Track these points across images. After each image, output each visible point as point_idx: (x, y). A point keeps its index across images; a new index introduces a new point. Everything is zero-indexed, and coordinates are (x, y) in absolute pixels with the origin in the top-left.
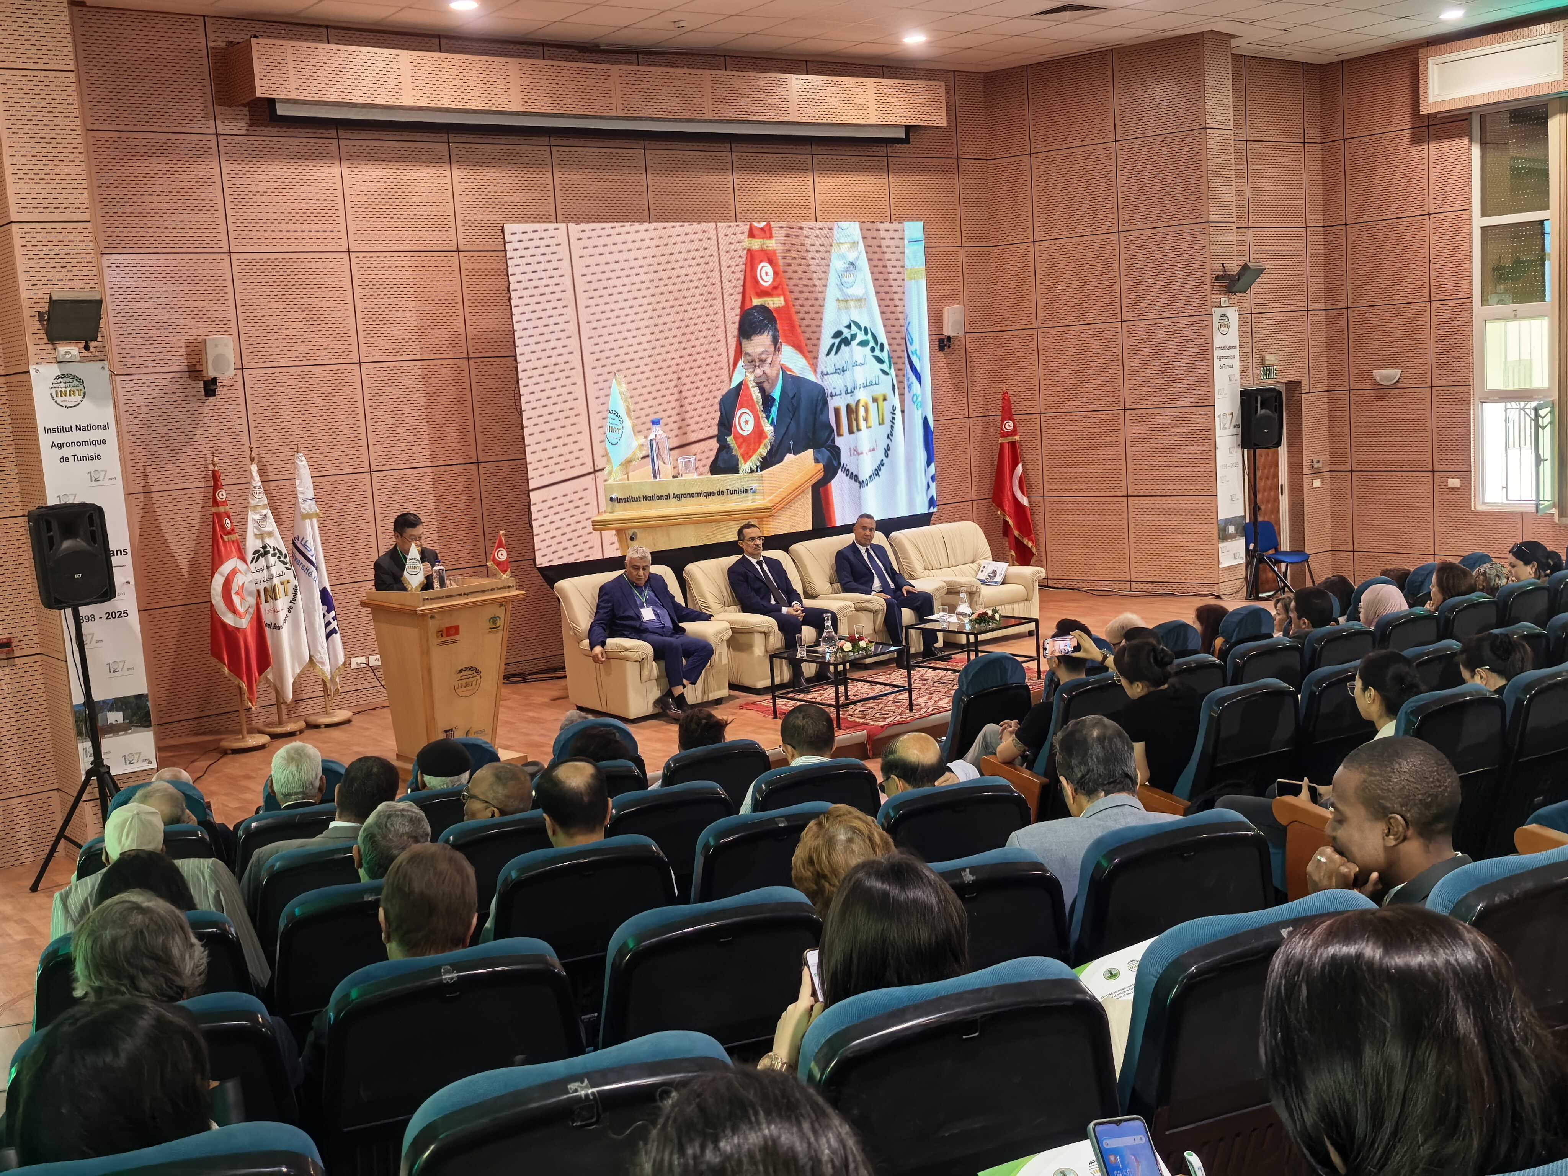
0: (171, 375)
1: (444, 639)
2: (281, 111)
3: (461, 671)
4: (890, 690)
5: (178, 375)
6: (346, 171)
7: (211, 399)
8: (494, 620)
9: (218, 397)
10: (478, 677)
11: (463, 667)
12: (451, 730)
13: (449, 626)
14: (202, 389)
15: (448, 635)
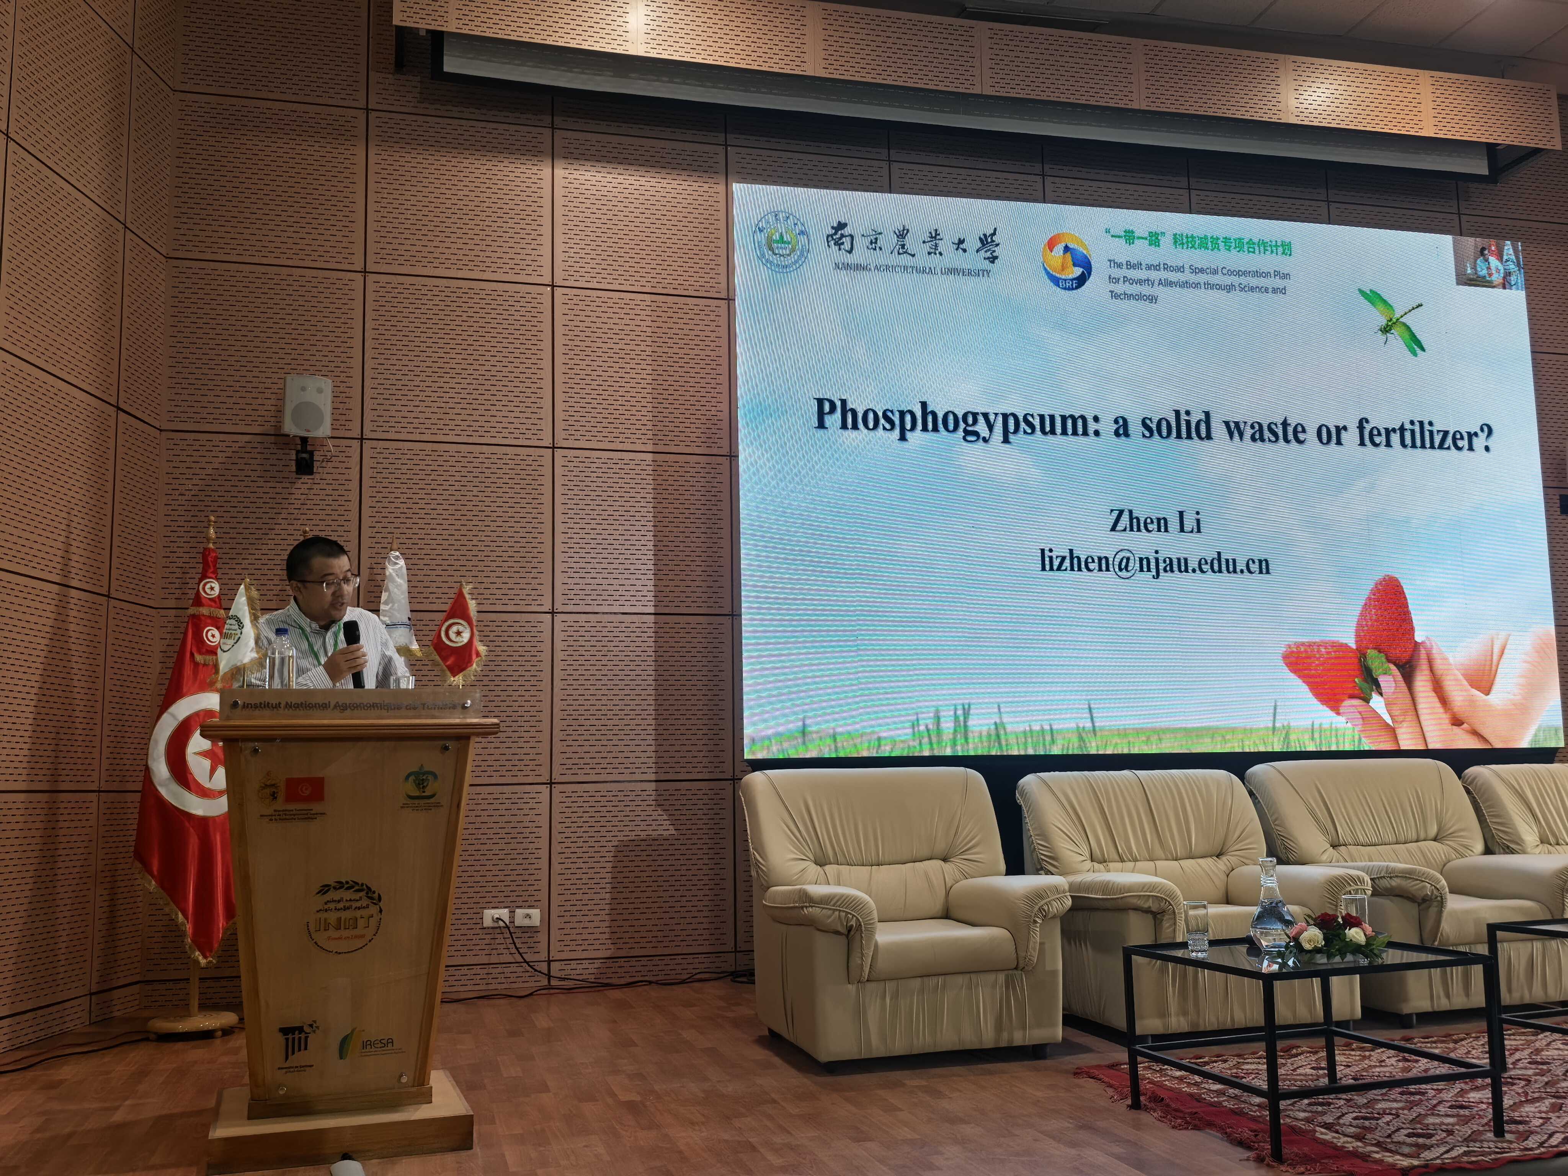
0: (247, 438)
1: (280, 805)
2: (452, 65)
3: (325, 889)
4: (1444, 1069)
5: (259, 438)
6: (559, 172)
7: (305, 478)
8: (420, 779)
9: (317, 476)
10: (373, 910)
11: (331, 881)
12: (301, 1029)
13: (296, 775)
14: (293, 463)
15: (289, 798)
